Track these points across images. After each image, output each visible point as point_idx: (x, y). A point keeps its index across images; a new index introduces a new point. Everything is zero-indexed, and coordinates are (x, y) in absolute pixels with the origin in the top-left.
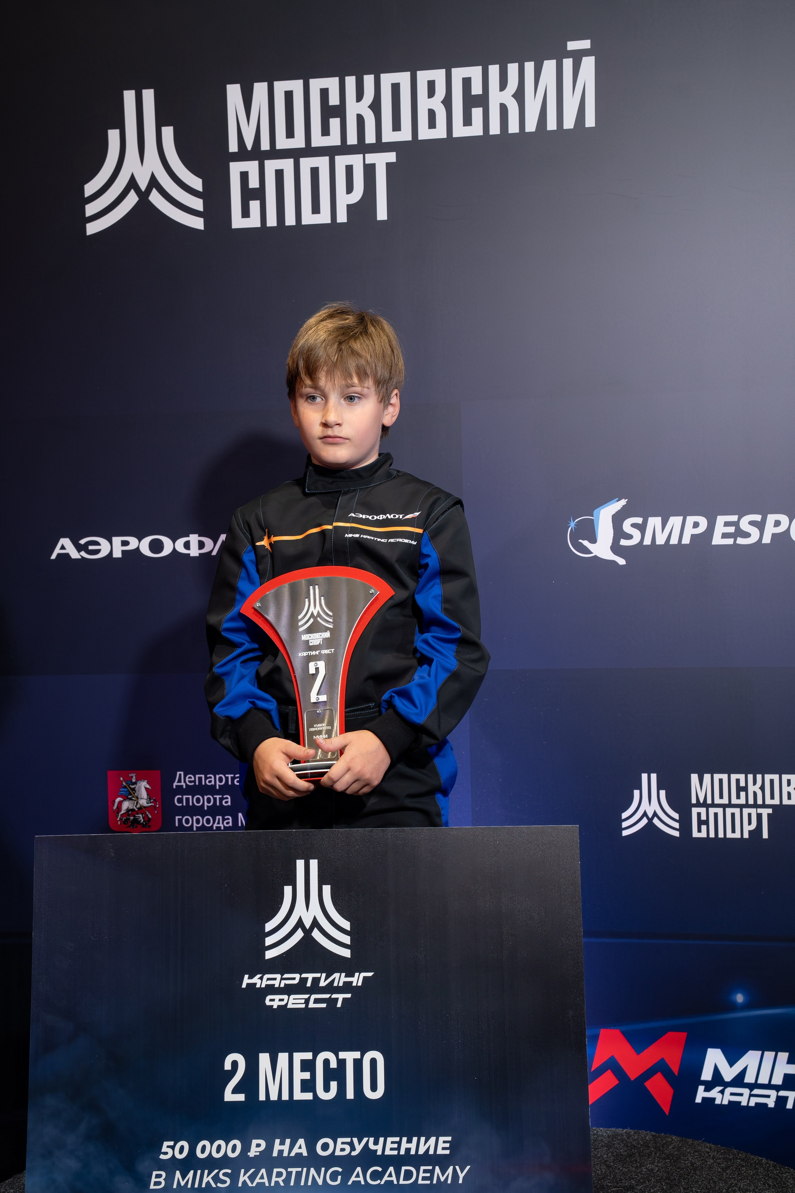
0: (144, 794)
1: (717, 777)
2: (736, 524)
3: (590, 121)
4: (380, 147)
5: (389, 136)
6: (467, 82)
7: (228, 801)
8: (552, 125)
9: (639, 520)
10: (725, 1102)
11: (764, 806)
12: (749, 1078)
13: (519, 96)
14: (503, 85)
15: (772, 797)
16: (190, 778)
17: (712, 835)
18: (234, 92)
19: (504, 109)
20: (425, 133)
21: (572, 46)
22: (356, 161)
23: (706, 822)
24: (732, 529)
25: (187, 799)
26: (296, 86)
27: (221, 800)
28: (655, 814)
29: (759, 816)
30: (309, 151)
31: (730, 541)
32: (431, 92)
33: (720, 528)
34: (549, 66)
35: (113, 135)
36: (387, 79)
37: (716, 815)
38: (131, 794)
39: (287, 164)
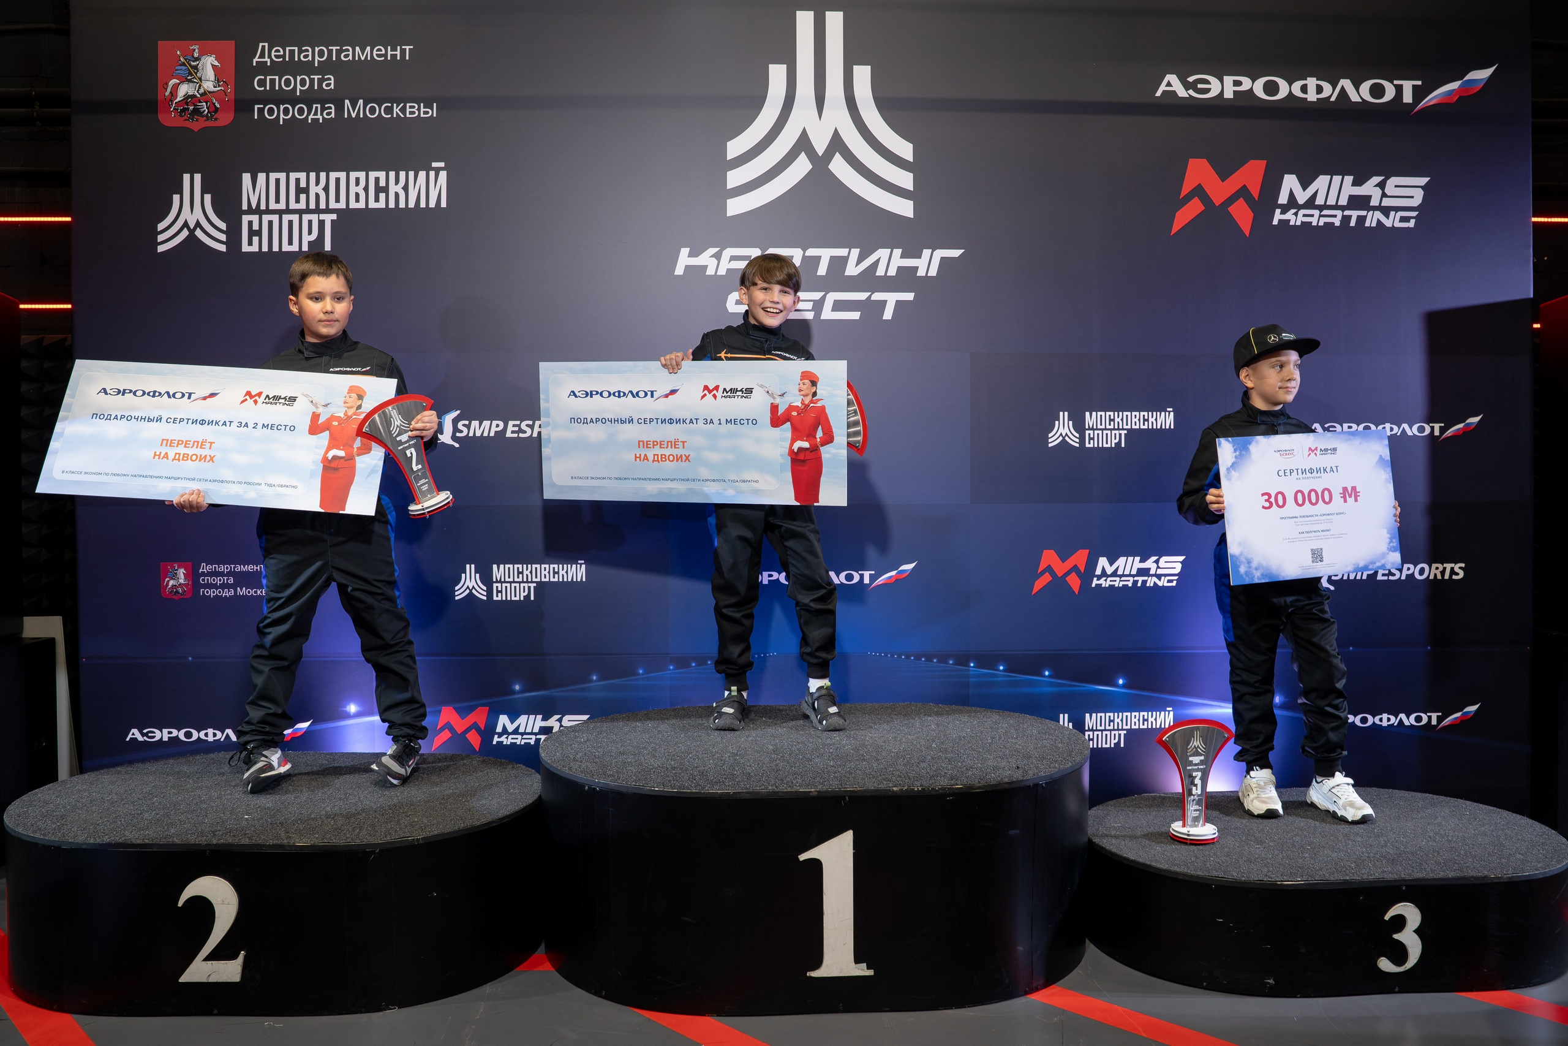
0: (182, 576)
1: (507, 566)
2: (519, 426)
3: (444, 204)
4: (328, 211)
5: (333, 205)
6: (377, 180)
7: (231, 580)
8: (423, 205)
9: (467, 422)
10: (508, 743)
11: (532, 582)
12: (521, 730)
13: (406, 188)
14: (397, 182)
15: (536, 577)
16: (209, 567)
17: (504, 599)
18: (246, 178)
19: (397, 195)
20: (353, 205)
21: (434, 165)
22: (314, 218)
23: (501, 592)
24: (516, 429)
25: (208, 579)
26: (282, 176)
27: (227, 580)
28: (473, 587)
29: (529, 588)
30: (288, 211)
31: (515, 435)
32: (357, 183)
33: (510, 428)
34: (422, 174)
35: (176, 198)
36: (333, 175)
37: (506, 587)
38: (174, 576)
39: (275, 218)
